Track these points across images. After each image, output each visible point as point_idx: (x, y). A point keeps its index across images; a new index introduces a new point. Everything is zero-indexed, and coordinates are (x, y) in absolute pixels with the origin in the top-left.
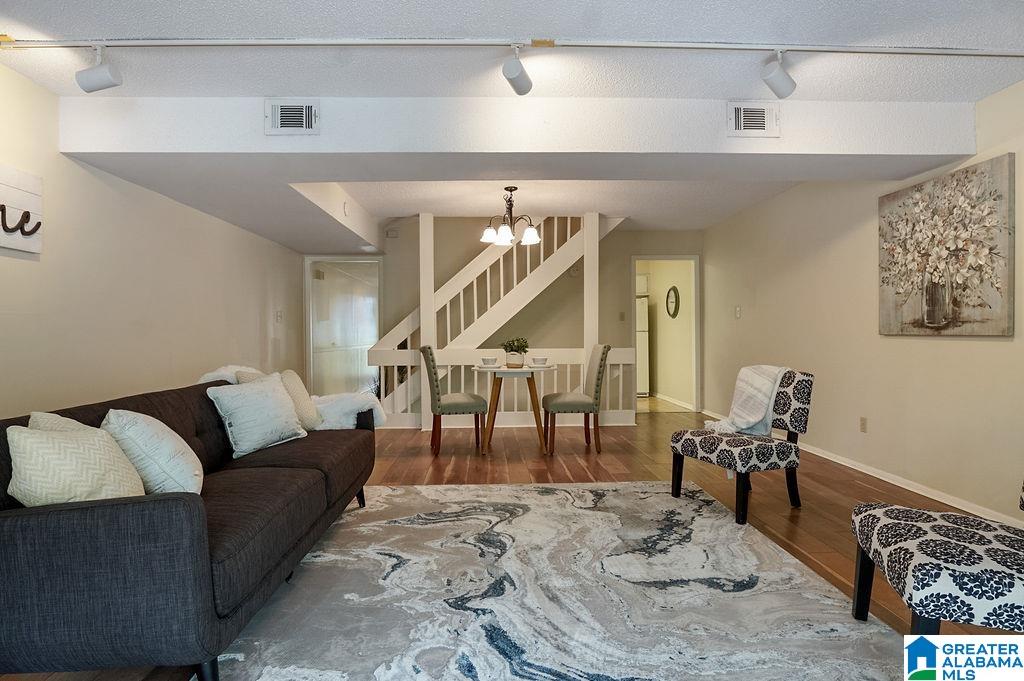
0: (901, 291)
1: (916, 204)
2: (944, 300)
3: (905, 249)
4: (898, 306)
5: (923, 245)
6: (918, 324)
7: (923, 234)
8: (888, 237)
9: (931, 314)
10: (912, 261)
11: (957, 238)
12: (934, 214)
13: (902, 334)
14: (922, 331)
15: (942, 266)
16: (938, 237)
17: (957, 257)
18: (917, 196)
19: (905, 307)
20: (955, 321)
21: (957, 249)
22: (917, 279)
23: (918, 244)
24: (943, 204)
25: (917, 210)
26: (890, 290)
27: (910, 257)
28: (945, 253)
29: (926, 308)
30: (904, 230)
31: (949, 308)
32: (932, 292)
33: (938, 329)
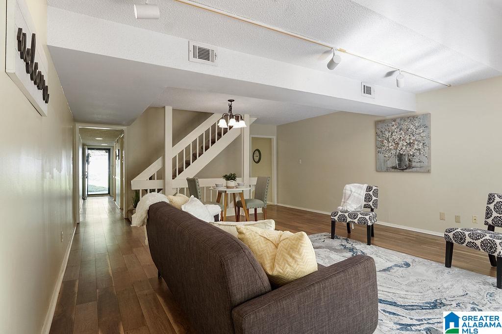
0: (387, 156)
1: (393, 126)
2: (405, 160)
3: (389, 142)
4: (385, 161)
5: (396, 141)
6: (394, 168)
7: (396, 136)
8: (381, 136)
9: (400, 165)
10: (391, 146)
11: (410, 139)
12: (400, 130)
13: (387, 170)
14: (396, 170)
15: (404, 148)
16: (403, 138)
17: (410, 145)
18: (394, 123)
19: (388, 162)
20: (410, 167)
21: (410, 143)
22: (393, 152)
23: (394, 140)
24: (404, 127)
25: (393, 128)
26: (381, 156)
27: (390, 144)
28: (405, 144)
29: (397, 162)
30: (387, 134)
31: (407, 163)
32: (400, 157)
33: (403, 170)
